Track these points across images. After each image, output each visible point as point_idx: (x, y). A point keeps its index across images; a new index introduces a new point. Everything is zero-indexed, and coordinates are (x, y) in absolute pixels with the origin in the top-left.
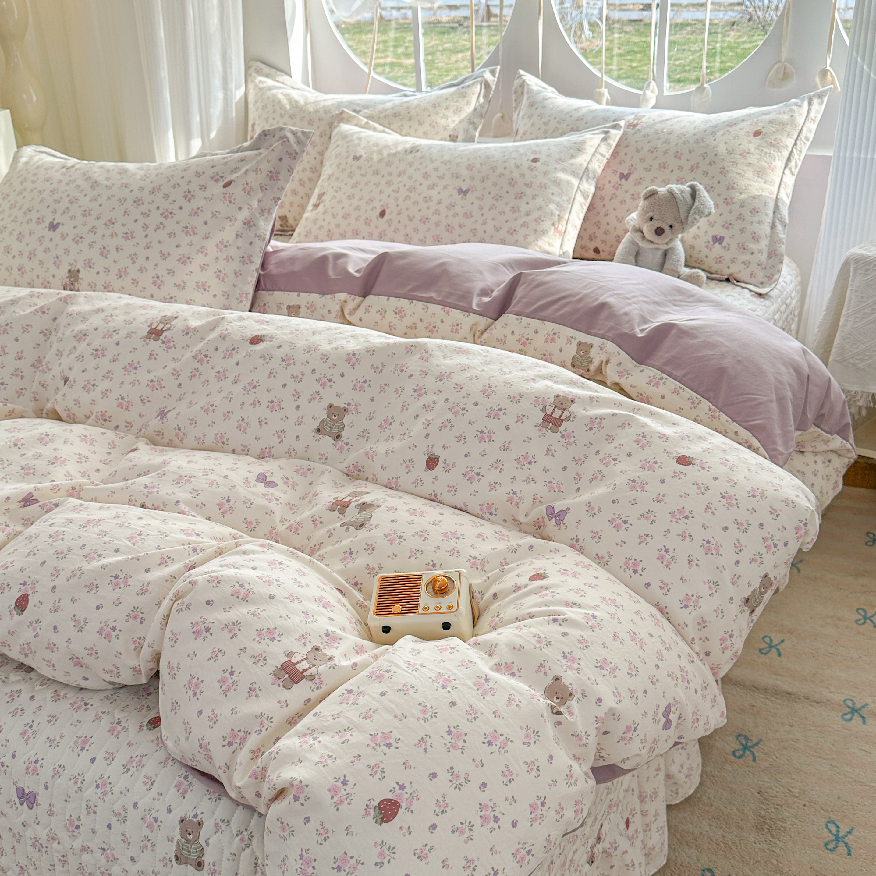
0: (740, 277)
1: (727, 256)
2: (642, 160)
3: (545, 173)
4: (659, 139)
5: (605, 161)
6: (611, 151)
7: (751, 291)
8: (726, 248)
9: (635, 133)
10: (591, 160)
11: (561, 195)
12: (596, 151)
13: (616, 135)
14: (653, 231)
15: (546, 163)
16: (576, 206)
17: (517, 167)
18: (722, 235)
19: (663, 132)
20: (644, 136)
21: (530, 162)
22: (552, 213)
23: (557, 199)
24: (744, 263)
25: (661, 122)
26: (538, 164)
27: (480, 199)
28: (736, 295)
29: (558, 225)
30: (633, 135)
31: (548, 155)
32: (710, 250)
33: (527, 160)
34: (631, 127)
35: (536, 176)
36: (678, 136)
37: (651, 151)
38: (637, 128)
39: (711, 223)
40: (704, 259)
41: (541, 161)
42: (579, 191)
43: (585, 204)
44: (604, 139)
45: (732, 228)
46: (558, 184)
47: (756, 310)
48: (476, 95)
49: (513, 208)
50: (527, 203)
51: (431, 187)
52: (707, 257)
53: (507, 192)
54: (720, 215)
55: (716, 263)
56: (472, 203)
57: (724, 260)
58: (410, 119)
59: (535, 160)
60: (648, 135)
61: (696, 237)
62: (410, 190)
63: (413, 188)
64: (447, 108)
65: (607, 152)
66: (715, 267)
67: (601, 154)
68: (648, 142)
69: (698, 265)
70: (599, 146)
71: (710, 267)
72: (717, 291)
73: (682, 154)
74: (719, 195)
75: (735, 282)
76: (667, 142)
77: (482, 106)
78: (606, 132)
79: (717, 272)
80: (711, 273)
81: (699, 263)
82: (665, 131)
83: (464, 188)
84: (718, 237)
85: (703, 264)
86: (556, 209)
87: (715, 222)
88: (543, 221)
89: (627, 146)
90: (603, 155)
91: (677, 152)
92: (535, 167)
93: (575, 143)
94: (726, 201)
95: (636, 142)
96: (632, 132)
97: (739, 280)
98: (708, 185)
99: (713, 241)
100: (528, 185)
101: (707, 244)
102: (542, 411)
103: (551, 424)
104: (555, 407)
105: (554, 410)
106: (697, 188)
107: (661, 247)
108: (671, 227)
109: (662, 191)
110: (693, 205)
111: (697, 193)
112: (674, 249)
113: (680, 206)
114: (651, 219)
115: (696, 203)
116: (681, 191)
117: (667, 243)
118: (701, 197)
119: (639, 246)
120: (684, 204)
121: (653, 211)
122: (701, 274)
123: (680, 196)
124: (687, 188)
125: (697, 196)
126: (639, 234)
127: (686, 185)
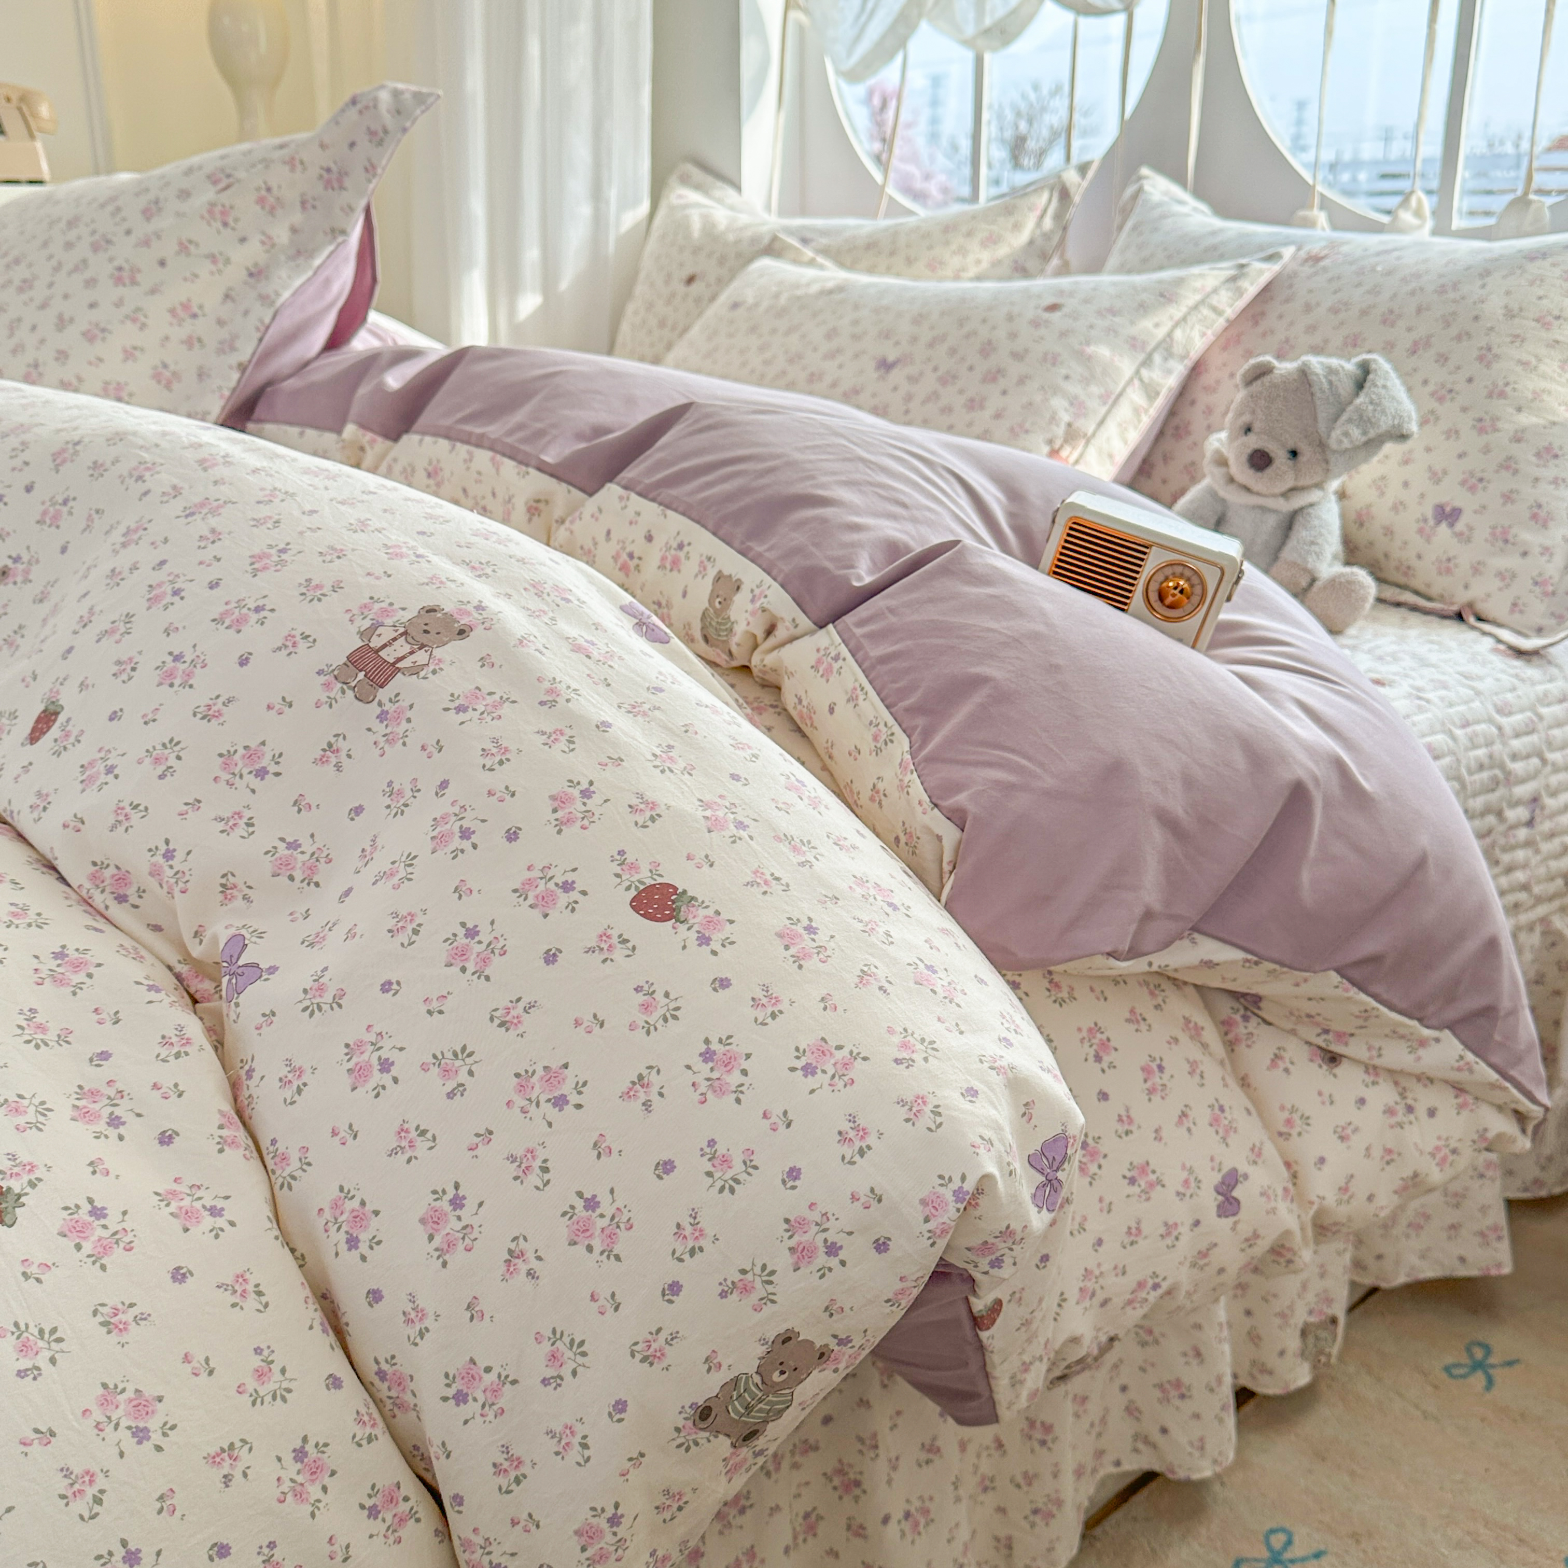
0: (1486, 608)
1: (1465, 557)
2: (1311, 329)
3: (1063, 334)
4: (1359, 285)
5: (1220, 323)
6: (1240, 304)
7: (1499, 641)
8: (1464, 538)
9: (1316, 274)
10: (1184, 319)
11: (1087, 381)
12: (1202, 302)
13: (1261, 272)
14: (1244, 458)
15: (1075, 316)
16: (1124, 411)
17: (1010, 318)
18: (1457, 504)
19: (1373, 270)
20: (1330, 280)
21: (1040, 311)
22: (1053, 419)
23: (1073, 388)
24: (1500, 575)
25: (1378, 254)
26: (1056, 316)
27: (912, 379)
28: (1453, 644)
29: (1062, 446)
30: (1309, 278)
31: (1087, 301)
32: (1428, 540)
33: (1036, 308)
34: (1310, 263)
35: (1042, 338)
36: (1404, 280)
37: (1334, 311)
38: (1322, 264)
39: (1435, 474)
40: (1414, 562)
41: (1065, 310)
42: (1136, 382)
43: (1146, 411)
44: (1233, 279)
45: (1485, 489)
46: (1087, 360)
47: (1480, 678)
48: (1038, 213)
49: (972, 400)
50: (1004, 393)
51: (831, 355)
52: (1419, 557)
53: (971, 368)
54: (1460, 456)
55: (1440, 573)
56: (895, 389)
57: (1456, 566)
58: (892, 253)
59: (1053, 308)
60: (1339, 278)
61: (1398, 507)
62: (791, 361)
63: (800, 356)
64: (969, 234)
65: (1231, 306)
66: (1439, 585)
67: (1215, 309)
68: (1335, 292)
69: (1402, 580)
70: (1215, 291)
71: (1428, 586)
72: (1413, 633)
73: (1400, 316)
74: (1464, 409)
75: (1472, 620)
76: (1375, 291)
77: (1047, 236)
78: (1242, 266)
79: (1442, 596)
80: (1429, 599)
81: (1406, 574)
82: (1379, 268)
83: (891, 358)
84: (1448, 509)
85: (1414, 576)
86: (1066, 410)
87: (1445, 472)
88: (1027, 432)
89: (1287, 301)
90: (1217, 311)
91: (1391, 312)
92: (1046, 321)
93: (1160, 282)
94: (1479, 425)
95: (1310, 291)
96: (1307, 270)
97: (1484, 616)
98: (1443, 386)
99: (1435, 518)
100: (1018, 356)
101: (1422, 524)
102: (361, 634)
103: (361, 675)
104: (402, 635)
105: (395, 639)
106: (1373, 366)
107: (1270, 503)
108: (1294, 454)
109: (1285, 367)
110: (1351, 403)
111: (1371, 377)
112: (1308, 514)
113: (1318, 402)
114: (1248, 430)
115: (1361, 400)
116: (1331, 371)
117: (1285, 495)
118: (1376, 386)
119: (1223, 501)
120: (1331, 399)
121: (1253, 412)
122: (1361, 579)
123: (1324, 380)
124: (1350, 366)
125: (1367, 385)
126: (1223, 470)
127: (1349, 360)
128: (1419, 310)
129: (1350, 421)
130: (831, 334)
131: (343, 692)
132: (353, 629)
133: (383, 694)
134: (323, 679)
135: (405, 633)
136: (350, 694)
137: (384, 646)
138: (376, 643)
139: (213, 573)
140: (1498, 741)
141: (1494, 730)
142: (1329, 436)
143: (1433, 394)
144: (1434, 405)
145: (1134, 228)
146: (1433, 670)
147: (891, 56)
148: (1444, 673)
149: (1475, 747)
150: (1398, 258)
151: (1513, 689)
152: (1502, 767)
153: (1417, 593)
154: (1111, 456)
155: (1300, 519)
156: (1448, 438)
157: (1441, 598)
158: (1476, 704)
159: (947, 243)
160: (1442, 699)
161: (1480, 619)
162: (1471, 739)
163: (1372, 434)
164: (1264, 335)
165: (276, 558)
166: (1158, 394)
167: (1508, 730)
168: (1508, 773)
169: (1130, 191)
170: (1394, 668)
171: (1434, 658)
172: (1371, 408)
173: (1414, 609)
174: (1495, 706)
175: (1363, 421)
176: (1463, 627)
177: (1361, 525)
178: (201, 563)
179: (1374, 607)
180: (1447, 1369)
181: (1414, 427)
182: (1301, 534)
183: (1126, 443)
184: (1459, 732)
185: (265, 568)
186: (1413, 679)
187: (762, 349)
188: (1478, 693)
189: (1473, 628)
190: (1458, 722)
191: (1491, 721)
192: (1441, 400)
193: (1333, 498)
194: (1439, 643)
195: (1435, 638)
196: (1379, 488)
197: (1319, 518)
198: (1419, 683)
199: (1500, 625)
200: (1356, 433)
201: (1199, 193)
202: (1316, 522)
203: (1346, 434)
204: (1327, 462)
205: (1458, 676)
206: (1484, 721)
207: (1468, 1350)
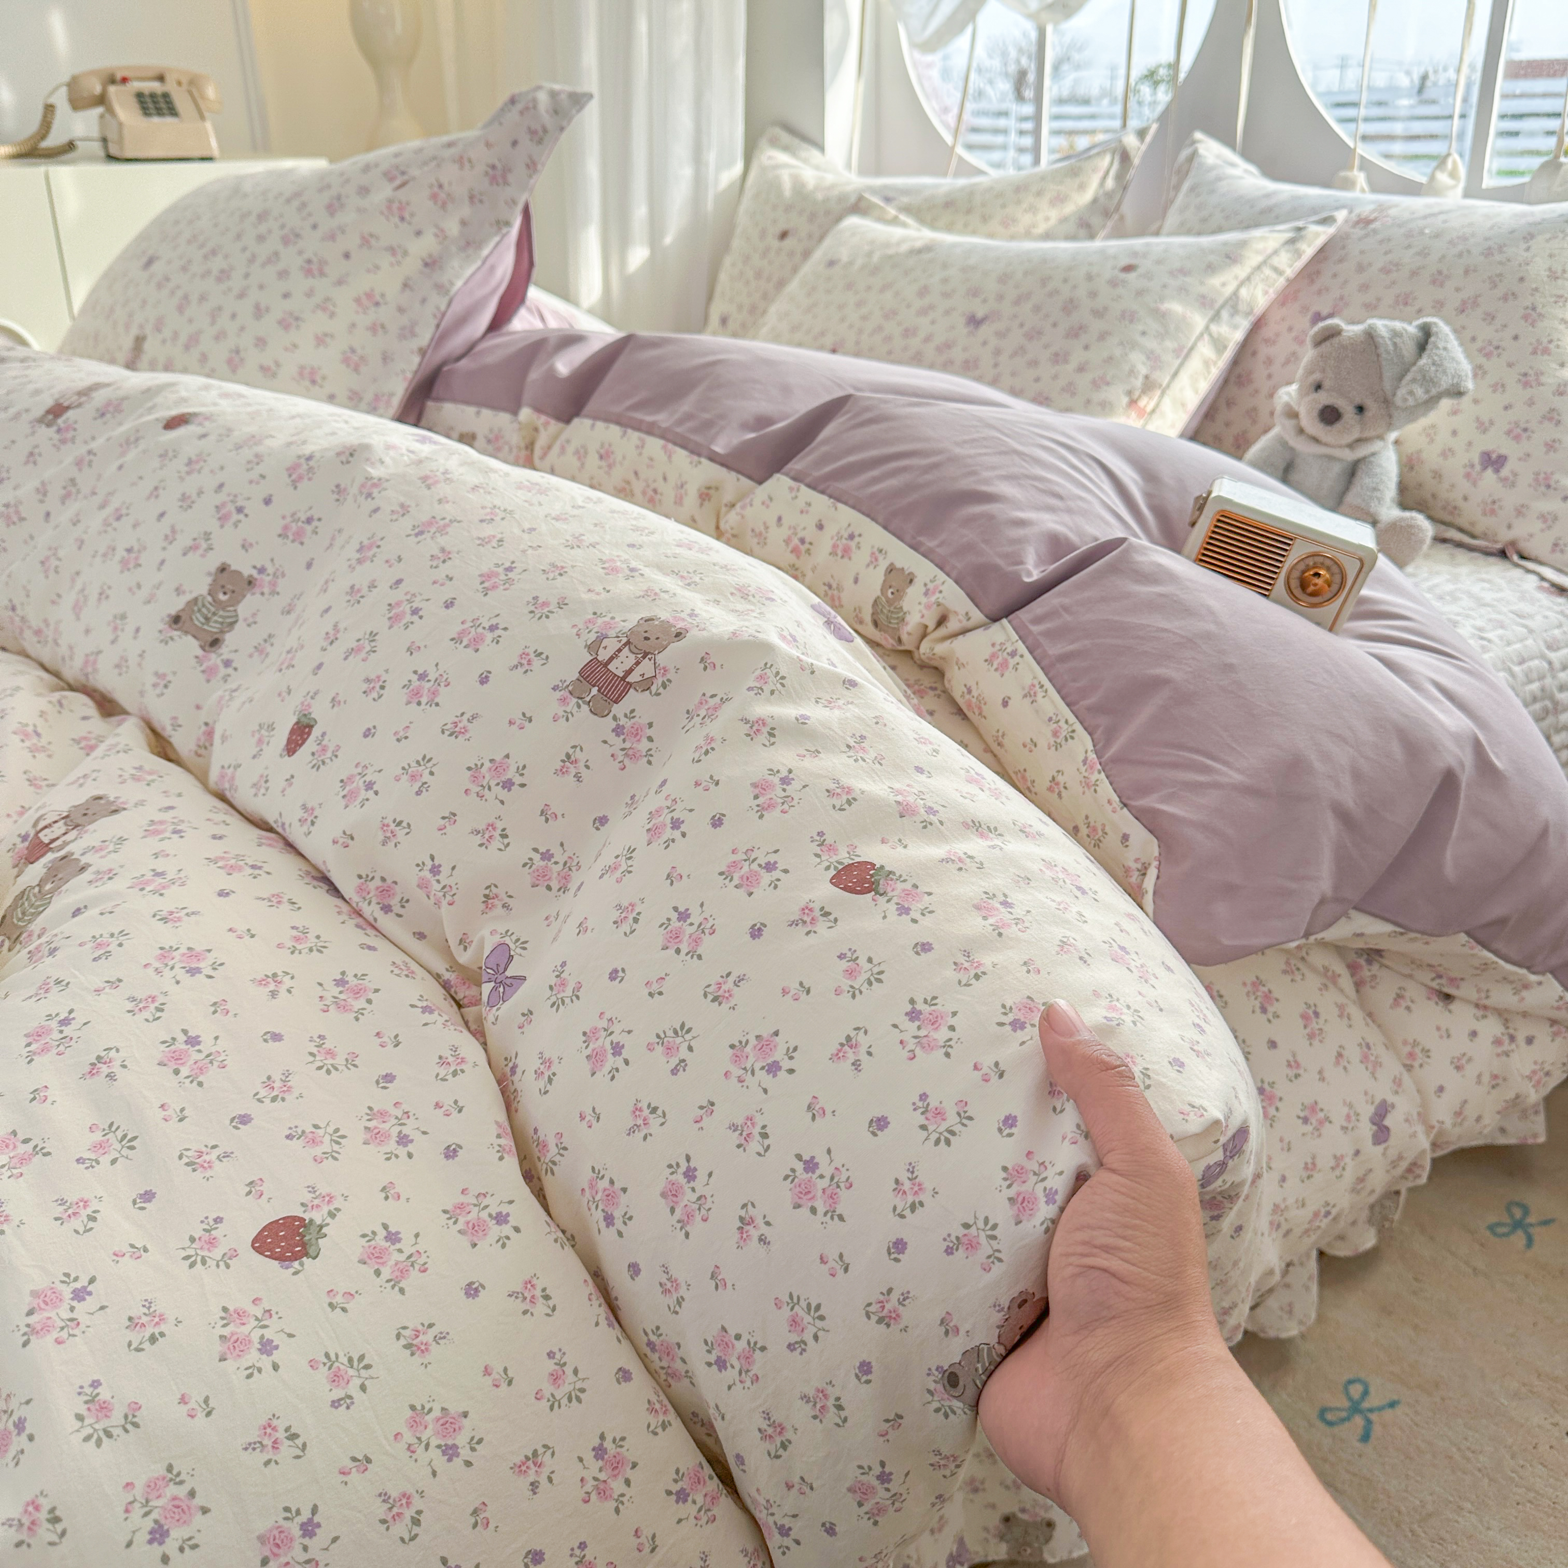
0: (1529, 547)
1: (1510, 499)
2: (1364, 288)
3: (1140, 293)
4: (1409, 247)
5: (1281, 282)
6: (1299, 264)
7: (1543, 579)
8: (1510, 483)
9: (1367, 236)
10: (1248, 279)
11: (1162, 336)
12: (1265, 262)
13: (1317, 235)
14: (1315, 413)
15: (1149, 276)
16: (1195, 364)
17: (1090, 278)
18: (1503, 451)
19: (1421, 232)
20: (1381, 242)
21: (1116, 272)
22: (1132, 372)
23: (1150, 343)
24: (1543, 517)
25: (1425, 217)
26: (1131, 276)
27: (1001, 335)
28: (1502, 582)
29: (1140, 397)
30: (1360, 239)
31: (1159, 262)
32: (1475, 484)
33: (1114, 268)
34: (1361, 225)
35: (1120, 297)
36: (1451, 242)
37: (1386, 271)
38: (1372, 226)
39: (1482, 424)
40: (1461, 503)
41: (1140, 271)
42: (1206, 337)
43: (1215, 363)
44: (1292, 241)
45: (1529, 438)
46: (1161, 316)
47: (1530, 616)
48: (1100, 174)
49: (1056, 355)
50: (1086, 348)
51: (923, 312)
52: (1465, 499)
53: (1055, 325)
54: (1506, 408)
55: (1484, 514)
56: (985, 343)
57: (1501, 508)
58: (969, 211)
59: (1128, 269)
60: (1389, 240)
61: (1447, 453)
62: (886, 317)
63: (894, 313)
64: (1039, 194)
65: (1291, 266)
66: (1483, 524)
67: (1276, 270)
68: (1386, 253)
69: (1448, 518)
70: (1276, 252)
71: (1473, 524)
72: (1464, 570)
73: (1448, 277)
74: (1510, 365)
75: (1515, 558)
76: (1424, 253)
77: (1109, 195)
78: (1299, 229)
79: (1486, 534)
80: (1473, 536)
81: (1451, 513)
82: (1427, 231)
83: (980, 314)
84: (1494, 456)
85: (1459, 515)
86: (1144, 364)
87: (1492, 423)
88: (1108, 384)
89: (1341, 261)
90: (1278, 271)
91: (1440, 272)
92: (1123, 281)
93: (1225, 244)
94: (1524, 379)
95: (1362, 252)
96: (1358, 232)
97: (1526, 555)
98: (1490, 343)
99: (1482, 464)
100: (1099, 314)
101: (1469, 470)
102: (589, 647)
103: (595, 691)
104: (625, 645)
105: (619, 650)
106: (1434, 329)
107: (1337, 453)
108: (1360, 409)
109: (1352, 330)
110: (1414, 364)
111: (1432, 339)
112: (1371, 462)
113: (1384, 363)
114: (1318, 387)
115: (1423, 361)
116: (1395, 334)
117: (1351, 446)
118: (1438, 348)
119: (1292, 449)
120: (1395, 360)
121: (1323, 371)
122: (1419, 523)
123: (1389, 342)
124: (1411, 330)
125: (1429, 347)
126: (1293, 422)
127: (1410, 323)
128: (1467, 272)
129: (1414, 380)
130: (923, 292)
131: (579, 706)
132: (581, 643)
133: (617, 709)
134: (558, 694)
135: (628, 643)
136: (585, 708)
137: (611, 659)
138: (603, 656)
139: (447, 593)
140: (1548, 675)
141: (1546, 665)
142: (1394, 395)
143: (1480, 350)
144: (1482, 360)
145: (1192, 189)
146: (1489, 609)
147: (962, 29)
148: (1499, 613)
149: (1530, 681)
150: (1445, 222)
151: (1560, 626)
152: (1552, 698)
153: (1461, 530)
154: (1183, 405)
155: (1362, 466)
156: (1494, 391)
157: (1485, 536)
158: (1530, 642)
159: (1019, 202)
160: (1501, 638)
161: (1523, 557)
162: (1527, 676)
163: (1434, 392)
164: (1319, 292)
165: (503, 577)
166: (1225, 347)
167: (1557, 665)
168: (1556, 703)
169: (1185, 153)
170: (1454, 608)
171: (1488, 596)
172: (1433, 368)
173: (1459, 545)
174: (1546, 642)
175: (1426, 380)
176: (1507, 565)
177: (1412, 468)
178: (435, 582)
179: (1431, 547)
180: (1491, 1228)
181: (1470, 385)
182: (1364, 480)
183: (1196, 392)
184: (1517, 669)
185: (494, 587)
186: (1474, 619)
187: (859, 304)
188: (1531, 631)
189: (1517, 565)
190: (1515, 659)
191: (1543, 657)
192: (1488, 356)
193: (1391, 447)
194: (1489, 581)
195: (1484, 576)
196: (1428, 435)
197: (1380, 466)
198: (1480, 623)
199: (1541, 563)
200: (1419, 392)
201: (1246, 155)
202: (1378, 470)
203: (1411, 393)
204: (1390, 416)
205: (1511, 615)
206: (1537, 658)
207: (1508, 1209)
